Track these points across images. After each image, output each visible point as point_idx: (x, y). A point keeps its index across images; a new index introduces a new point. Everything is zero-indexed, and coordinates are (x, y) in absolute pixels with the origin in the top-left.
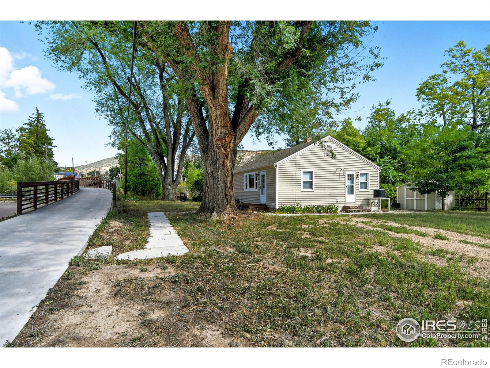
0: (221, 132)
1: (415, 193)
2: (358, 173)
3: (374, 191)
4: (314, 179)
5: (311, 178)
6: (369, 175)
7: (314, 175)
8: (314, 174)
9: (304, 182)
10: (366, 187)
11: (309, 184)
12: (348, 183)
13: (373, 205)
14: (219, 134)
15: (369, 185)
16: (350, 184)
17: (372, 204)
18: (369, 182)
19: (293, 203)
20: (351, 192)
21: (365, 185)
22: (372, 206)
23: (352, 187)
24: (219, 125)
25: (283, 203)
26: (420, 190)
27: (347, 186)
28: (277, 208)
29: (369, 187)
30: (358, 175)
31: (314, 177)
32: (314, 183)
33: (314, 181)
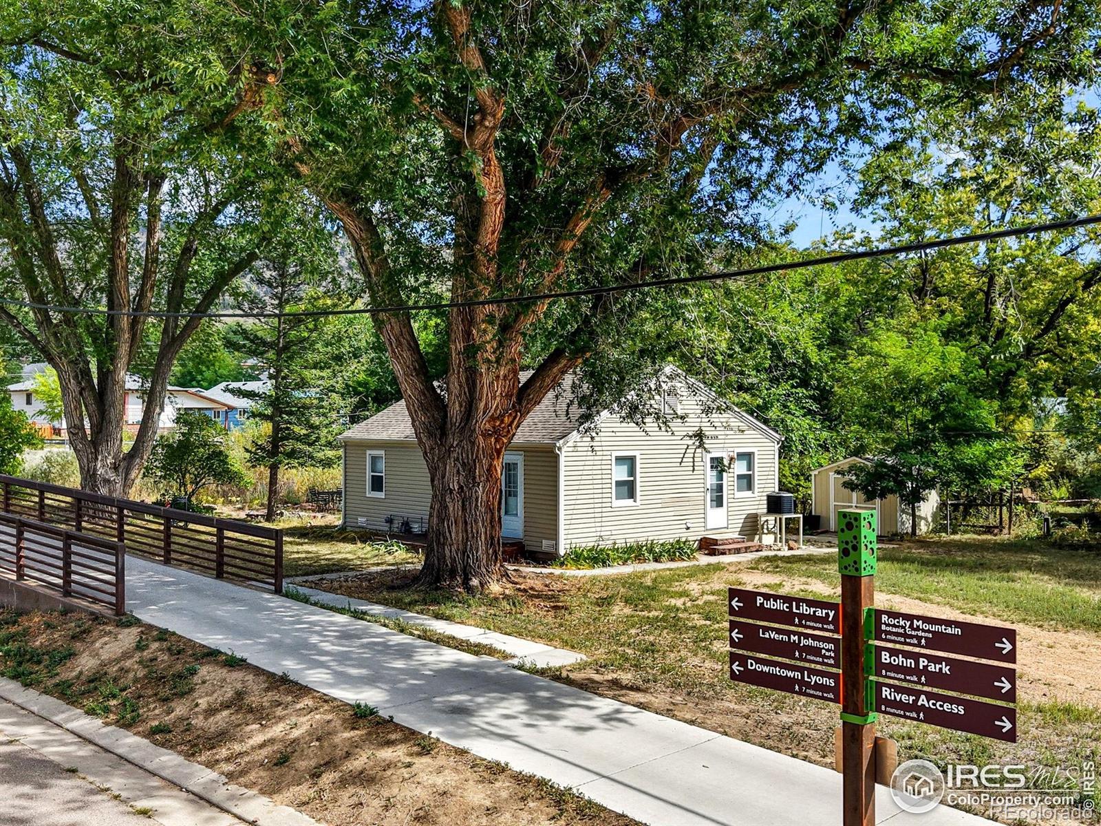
0: (497, 406)
1: (854, 494)
2: (731, 454)
3: (769, 497)
4: (638, 475)
5: (632, 472)
6: (756, 457)
7: (638, 466)
8: (638, 462)
9: (619, 484)
10: (750, 487)
11: (628, 489)
12: (711, 478)
13: (765, 531)
14: (492, 411)
15: (756, 482)
16: (715, 482)
17: (763, 528)
18: (756, 474)
19: (595, 539)
20: (719, 502)
21: (747, 482)
22: (763, 533)
23: (720, 488)
24: (498, 394)
25: (573, 541)
26: (863, 488)
27: (709, 487)
28: (562, 552)
29: (756, 486)
30: (732, 459)
31: (638, 470)
32: (638, 484)
33: (638, 480)
